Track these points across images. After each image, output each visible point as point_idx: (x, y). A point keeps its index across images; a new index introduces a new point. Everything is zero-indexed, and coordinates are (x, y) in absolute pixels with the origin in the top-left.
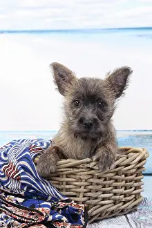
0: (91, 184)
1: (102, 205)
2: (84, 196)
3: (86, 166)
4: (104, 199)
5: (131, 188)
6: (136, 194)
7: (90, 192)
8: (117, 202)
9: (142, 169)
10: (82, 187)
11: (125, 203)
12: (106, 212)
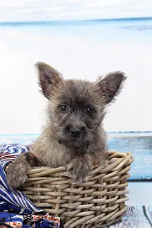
0: (68, 194)
1: (81, 217)
2: (60, 208)
3: (62, 174)
4: (82, 210)
5: (114, 197)
6: (120, 203)
7: (67, 203)
8: (99, 213)
9: (127, 176)
10: (58, 198)
11: (107, 213)
12: (86, 225)
